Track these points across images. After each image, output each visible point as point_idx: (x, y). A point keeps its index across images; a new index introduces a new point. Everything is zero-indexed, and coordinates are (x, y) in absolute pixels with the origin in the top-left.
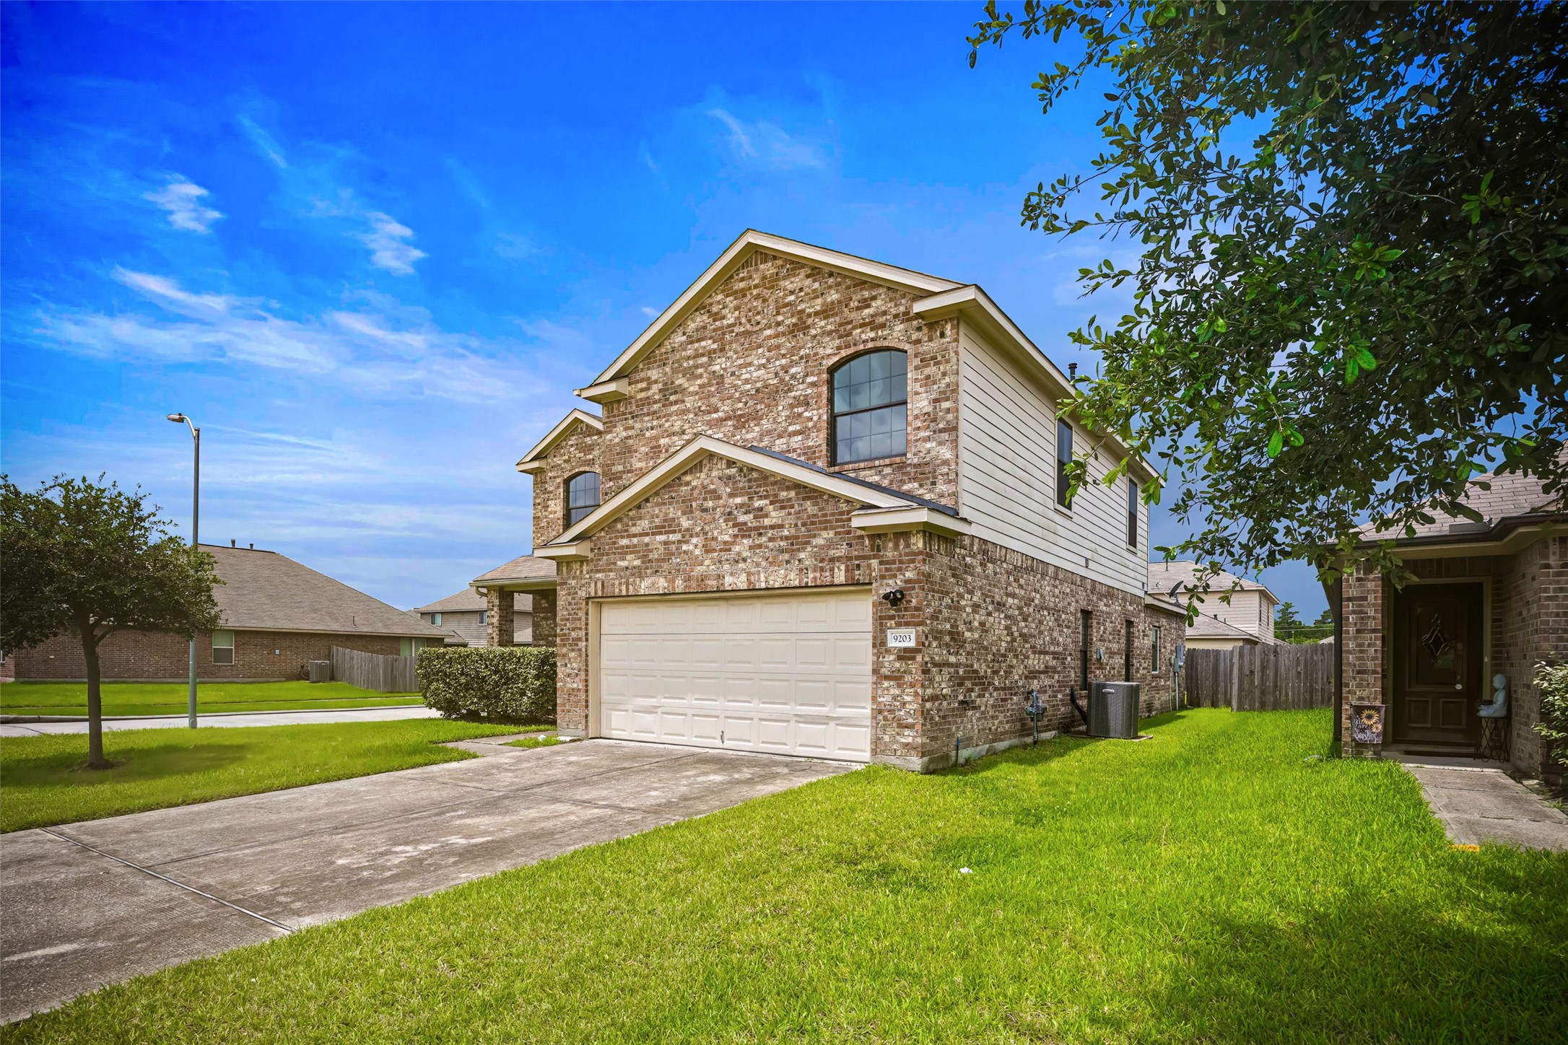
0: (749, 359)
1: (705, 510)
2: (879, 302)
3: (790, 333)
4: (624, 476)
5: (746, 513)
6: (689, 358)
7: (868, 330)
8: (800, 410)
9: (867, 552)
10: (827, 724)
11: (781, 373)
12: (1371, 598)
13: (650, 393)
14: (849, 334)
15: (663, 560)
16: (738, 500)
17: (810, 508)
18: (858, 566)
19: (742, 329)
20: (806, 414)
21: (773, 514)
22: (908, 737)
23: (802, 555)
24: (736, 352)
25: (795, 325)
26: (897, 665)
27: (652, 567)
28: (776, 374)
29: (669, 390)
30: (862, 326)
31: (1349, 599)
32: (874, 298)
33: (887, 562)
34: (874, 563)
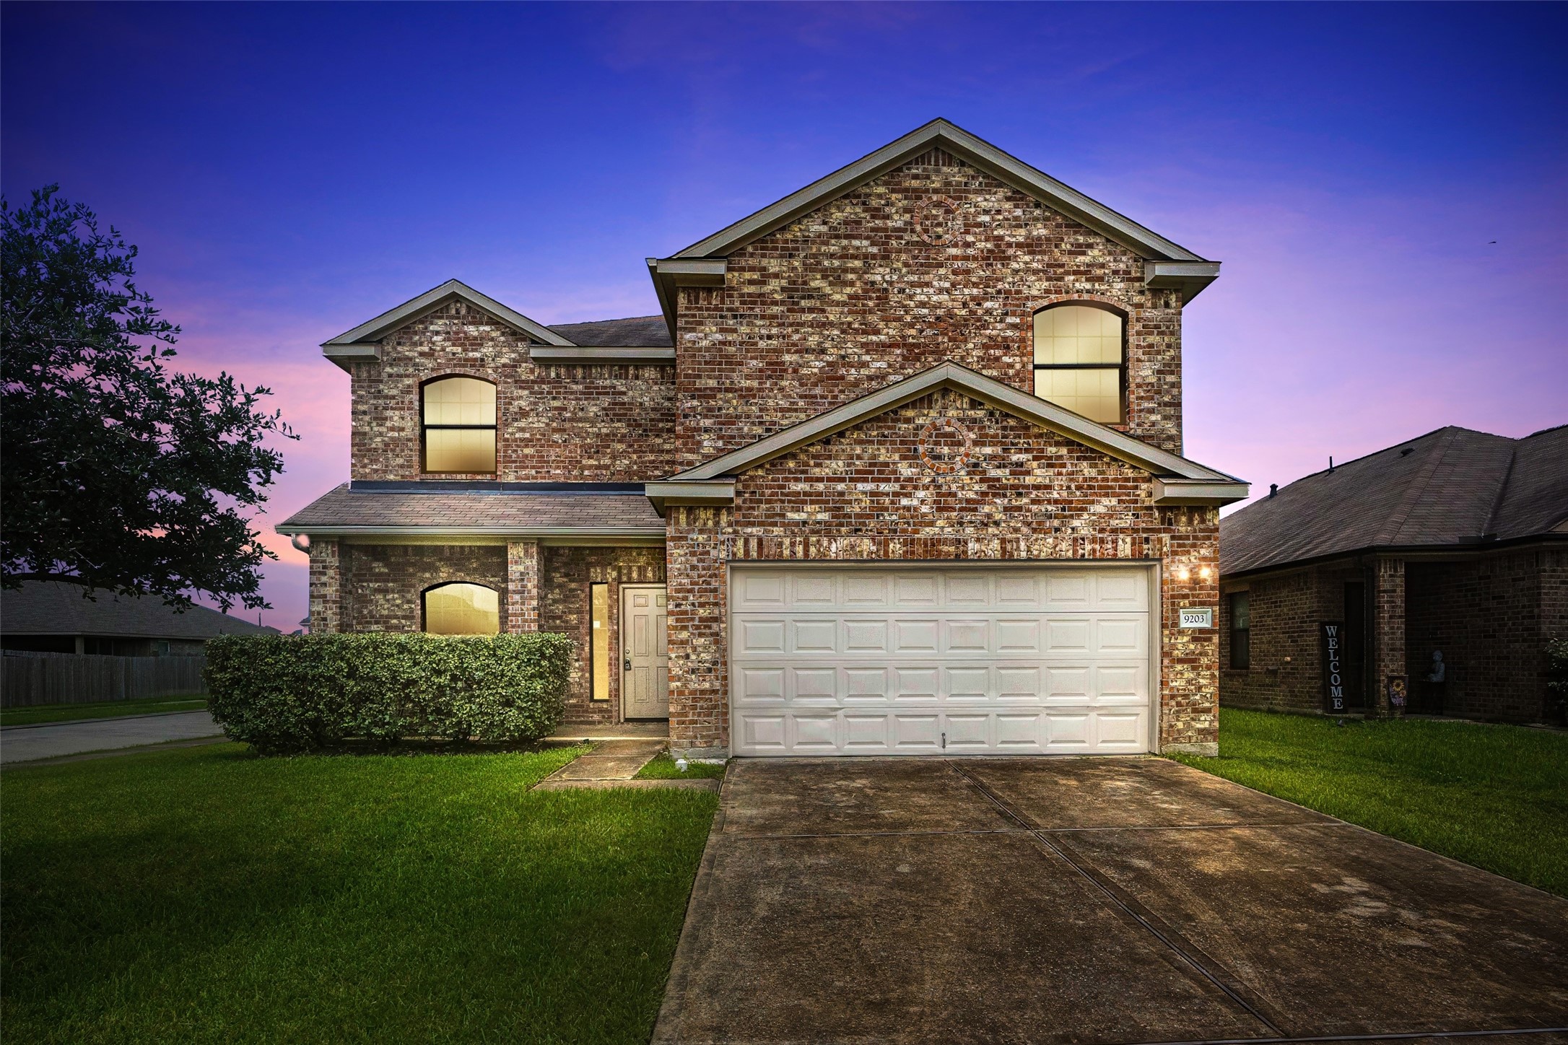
0: (926, 278)
1: (938, 457)
2: (1096, 252)
3: (983, 259)
4: (719, 396)
5: (999, 467)
6: (832, 256)
7: (1083, 279)
8: (998, 353)
9: (1156, 524)
10: (1087, 715)
11: (971, 305)
12: (1398, 590)
13: (767, 289)
14: (1061, 279)
15: (870, 516)
16: (988, 450)
17: (1087, 470)
18: (1147, 540)
19: (915, 238)
20: (1006, 359)
21: (1038, 472)
22: (1205, 722)
23: (1076, 523)
24: (906, 265)
25: (989, 251)
26: (1192, 647)
27: (849, 524)
28: (965, 305)
29: (796, 291)
30: (1075, 273)
31: (1384, 591)
32: (1090, 246)
33: (1180, 538)
34: (1166, 537)
